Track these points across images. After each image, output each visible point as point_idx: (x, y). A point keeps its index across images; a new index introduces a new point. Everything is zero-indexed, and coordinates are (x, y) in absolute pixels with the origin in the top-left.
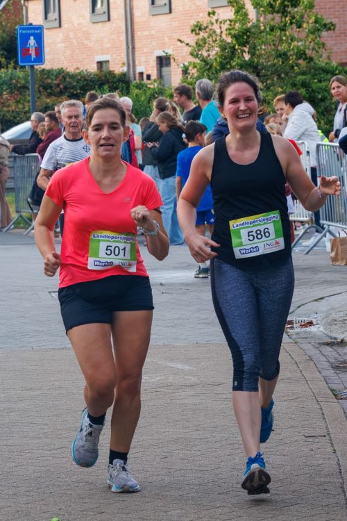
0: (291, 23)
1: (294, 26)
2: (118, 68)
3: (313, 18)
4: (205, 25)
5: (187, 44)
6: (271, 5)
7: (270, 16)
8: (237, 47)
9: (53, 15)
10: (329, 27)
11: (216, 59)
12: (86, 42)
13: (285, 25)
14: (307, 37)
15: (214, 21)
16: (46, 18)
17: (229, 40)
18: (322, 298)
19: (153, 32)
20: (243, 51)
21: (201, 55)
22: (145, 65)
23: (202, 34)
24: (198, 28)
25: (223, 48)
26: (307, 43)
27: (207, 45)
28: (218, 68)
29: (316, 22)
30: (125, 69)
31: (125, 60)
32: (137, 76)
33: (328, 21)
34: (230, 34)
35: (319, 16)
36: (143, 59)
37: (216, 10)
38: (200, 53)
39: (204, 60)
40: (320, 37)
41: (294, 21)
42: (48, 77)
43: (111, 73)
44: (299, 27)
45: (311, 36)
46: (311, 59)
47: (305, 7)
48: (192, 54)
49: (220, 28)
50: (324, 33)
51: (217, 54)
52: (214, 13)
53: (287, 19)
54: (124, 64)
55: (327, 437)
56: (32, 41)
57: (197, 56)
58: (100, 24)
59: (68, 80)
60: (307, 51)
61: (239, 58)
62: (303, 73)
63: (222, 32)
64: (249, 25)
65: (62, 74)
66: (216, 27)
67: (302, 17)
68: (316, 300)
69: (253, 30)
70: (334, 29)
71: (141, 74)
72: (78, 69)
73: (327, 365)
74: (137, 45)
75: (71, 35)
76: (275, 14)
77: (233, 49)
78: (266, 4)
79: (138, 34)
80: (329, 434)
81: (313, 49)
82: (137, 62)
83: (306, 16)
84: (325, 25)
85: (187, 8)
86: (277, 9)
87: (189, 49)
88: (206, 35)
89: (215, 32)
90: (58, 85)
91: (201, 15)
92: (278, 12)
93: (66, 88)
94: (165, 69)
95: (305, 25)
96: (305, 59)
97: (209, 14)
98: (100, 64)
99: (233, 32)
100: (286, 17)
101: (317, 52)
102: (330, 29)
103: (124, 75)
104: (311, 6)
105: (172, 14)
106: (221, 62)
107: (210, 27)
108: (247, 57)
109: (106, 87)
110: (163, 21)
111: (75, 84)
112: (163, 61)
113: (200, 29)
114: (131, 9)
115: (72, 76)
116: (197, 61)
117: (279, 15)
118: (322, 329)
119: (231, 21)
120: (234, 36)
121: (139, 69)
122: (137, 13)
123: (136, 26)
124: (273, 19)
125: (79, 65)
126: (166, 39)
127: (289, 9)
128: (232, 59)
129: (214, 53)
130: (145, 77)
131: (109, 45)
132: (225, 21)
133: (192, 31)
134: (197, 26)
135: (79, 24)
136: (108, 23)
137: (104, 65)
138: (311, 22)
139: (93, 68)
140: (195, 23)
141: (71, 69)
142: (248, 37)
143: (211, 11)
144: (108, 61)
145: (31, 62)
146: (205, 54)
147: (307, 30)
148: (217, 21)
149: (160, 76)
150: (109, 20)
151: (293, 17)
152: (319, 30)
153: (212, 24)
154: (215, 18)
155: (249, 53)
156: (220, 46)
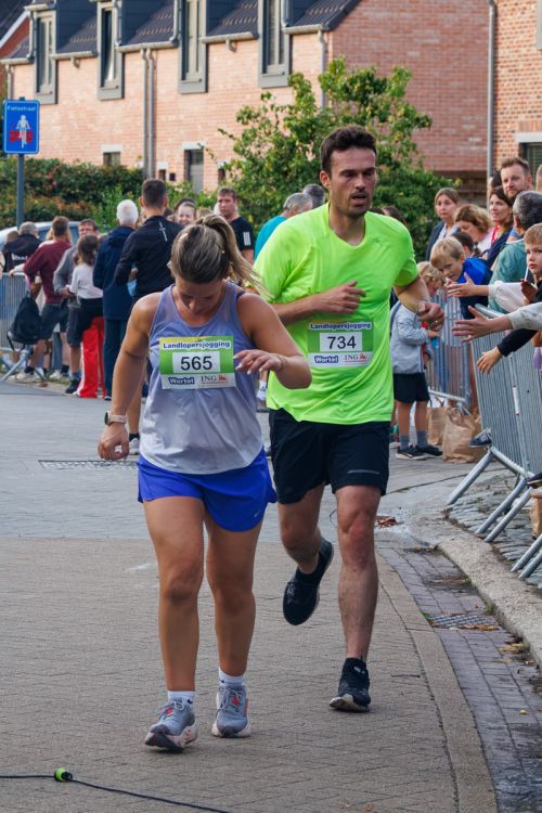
0: (373, 115)
1: (376, 119)
2: (131, 162)
3: (402, 111)
4: (256, 111)
5: (231, 136)
6: (346, 89)
7: (344, 104)
8: (297, 143)
9: (47, 87)
10: (422, 123)
11: (268, 158)
12: (90, 126)
13: (364, 118)
14: (392, 134)
15: (268, 107)
16: (38, 90)
17: (288, 133)
18: (407, 489)
19: (182, 117)
20: (305, 150)
21: (249, 151)
22: (170, 161)
23: (252, 124)
24: (246, 116)
25: (279, 144)
26: (393, 142)
27: (257, 139)
28: (271, 170)
29: (406, 115)
30: (141, 164)
31: (142, 153)
32: (157, 174)
33: (422, 114)
34: (289, 126)
35: (410, 108)
36: (166, 152)
37: (271, 91)
38: (247, 149)
39: (252, 159)
40: (410, 135)
41: (376, 112)
42: (38, 170)
43: (122, 169)
44: (383, 120)
45: (398, 134)
46: (397, 165)
47: (393, 95)
48: (236, 150)
49: (277, 116)
50: (415, 130)
51: (270, 150)
52: (269, 96)
53: (368, 109)
54: (140, 157)
55: (422, 678)
56: (23, 123)
57: (243, 153)
58: (111, 103)
59: (64, 174)
60: (393, 155)
61: (299, 158)
62: (384, 183)
63: (278, 122)
64: (315, 115)
65: (56, 167)
66: (271, 116)
67: (387, 107)
68: (399, 491)
69: (320, 122)
70: (429, 126)
71: (163, 172)
72: (78, 160)
73: (416, 579)
74: (160, 133)
75: (71, 116)
76: (351, 102)
77: (293, 147)
78: (339, 88)
79: (161, 119)
80: (424, 674)
81: (401, 151)
82: (158, 156)
83: (392, 106)
84: (418, 120)
85: (229, 86)
86: (354, 95)
87: (232, 143)
88: (257, 126)
89: (268, 122)
90: (50, 181)
91: (248, 97)
92: (355, 99)
93: (61, 186)
94: (195, 167)
95: (390, 118)
96: (388, 165)
97: (263, 97)
98: (108, 156)
99: (294, 123)
100: (366, 106)
101: (405, 155)
102: (423, 125)
103: (139, 172)
104: (400, 93)
105: (209, 95)
106: (276, 163)
107: (263, 114)
108: (310, 157)
109: (118, 188)
110: (196, 103)
111: (73, 181)
112: (193, 157)
113: (249, 117)
114: (154, 83)
115: (70, 171)
116: (244, 160)
117: (358, 103)
118: (407, 530)
119: (291, 108)
120: (296, 130)
121: (160, 166)
122: (161, 90)
123: (159, 108)
124: (348, 108)
125: (79, 157)
126: (199, 127)
127: (371, 96)
128: (290, 159)
129: (265, 149)
130: (168, 176)
131: (121, 132)
132: (283, 108)
133: (239, 119)
134: (245, 113)
135: (82, 101)
136: (121, 102)
137: (113, 158)
138: (399, 114)
139: (98, 161)
140: (243, 109)
141: (69, 161)
142: (314, 130)
143: (265, 93)
144: (118, 153)
145: (21, 149)
146: (254, 150)
147: (393, 125)
148: (272, 107)
149: (188, 176)
150: (123, 97)
151: (376, 108)
152: (409, 126)
153: (266, 111)
154: (270, 102)
155: (313, 152)
156: (275, 142)
